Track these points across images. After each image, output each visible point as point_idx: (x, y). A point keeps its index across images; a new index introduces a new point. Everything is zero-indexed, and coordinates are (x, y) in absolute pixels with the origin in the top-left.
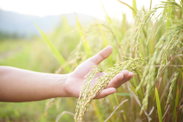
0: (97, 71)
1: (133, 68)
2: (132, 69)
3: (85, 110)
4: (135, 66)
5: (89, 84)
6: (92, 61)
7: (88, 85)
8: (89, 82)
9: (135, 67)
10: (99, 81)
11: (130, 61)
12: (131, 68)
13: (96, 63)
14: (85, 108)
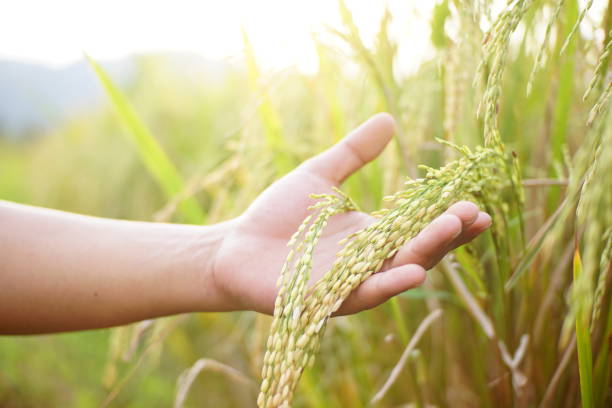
0: (331, 210)
1: (476, 188)
2: (471, 190)
3: (304, 362)
4: (480, 177)
5: (308, 264)
6: (318, 170)
7: (305, 267)
8: (306, 258)
9: (481, 182)
10: (349, 248)
11: (464, 163)
12: (468, 187)
13: (334, 179)
14: (304, 354)
